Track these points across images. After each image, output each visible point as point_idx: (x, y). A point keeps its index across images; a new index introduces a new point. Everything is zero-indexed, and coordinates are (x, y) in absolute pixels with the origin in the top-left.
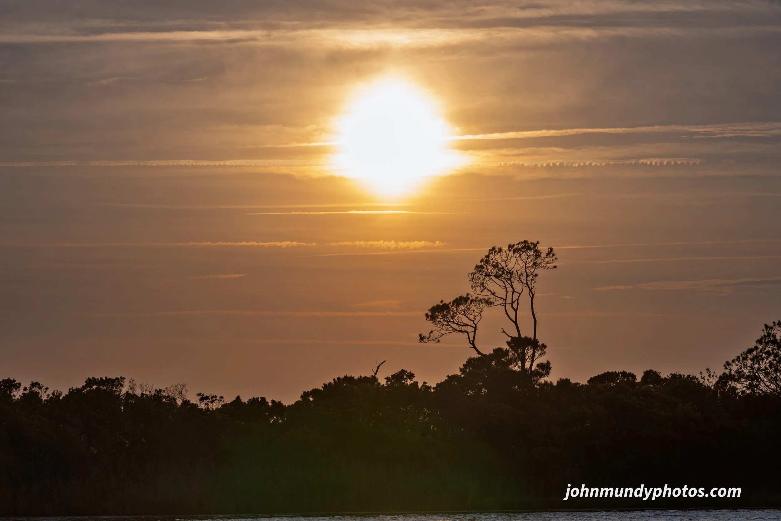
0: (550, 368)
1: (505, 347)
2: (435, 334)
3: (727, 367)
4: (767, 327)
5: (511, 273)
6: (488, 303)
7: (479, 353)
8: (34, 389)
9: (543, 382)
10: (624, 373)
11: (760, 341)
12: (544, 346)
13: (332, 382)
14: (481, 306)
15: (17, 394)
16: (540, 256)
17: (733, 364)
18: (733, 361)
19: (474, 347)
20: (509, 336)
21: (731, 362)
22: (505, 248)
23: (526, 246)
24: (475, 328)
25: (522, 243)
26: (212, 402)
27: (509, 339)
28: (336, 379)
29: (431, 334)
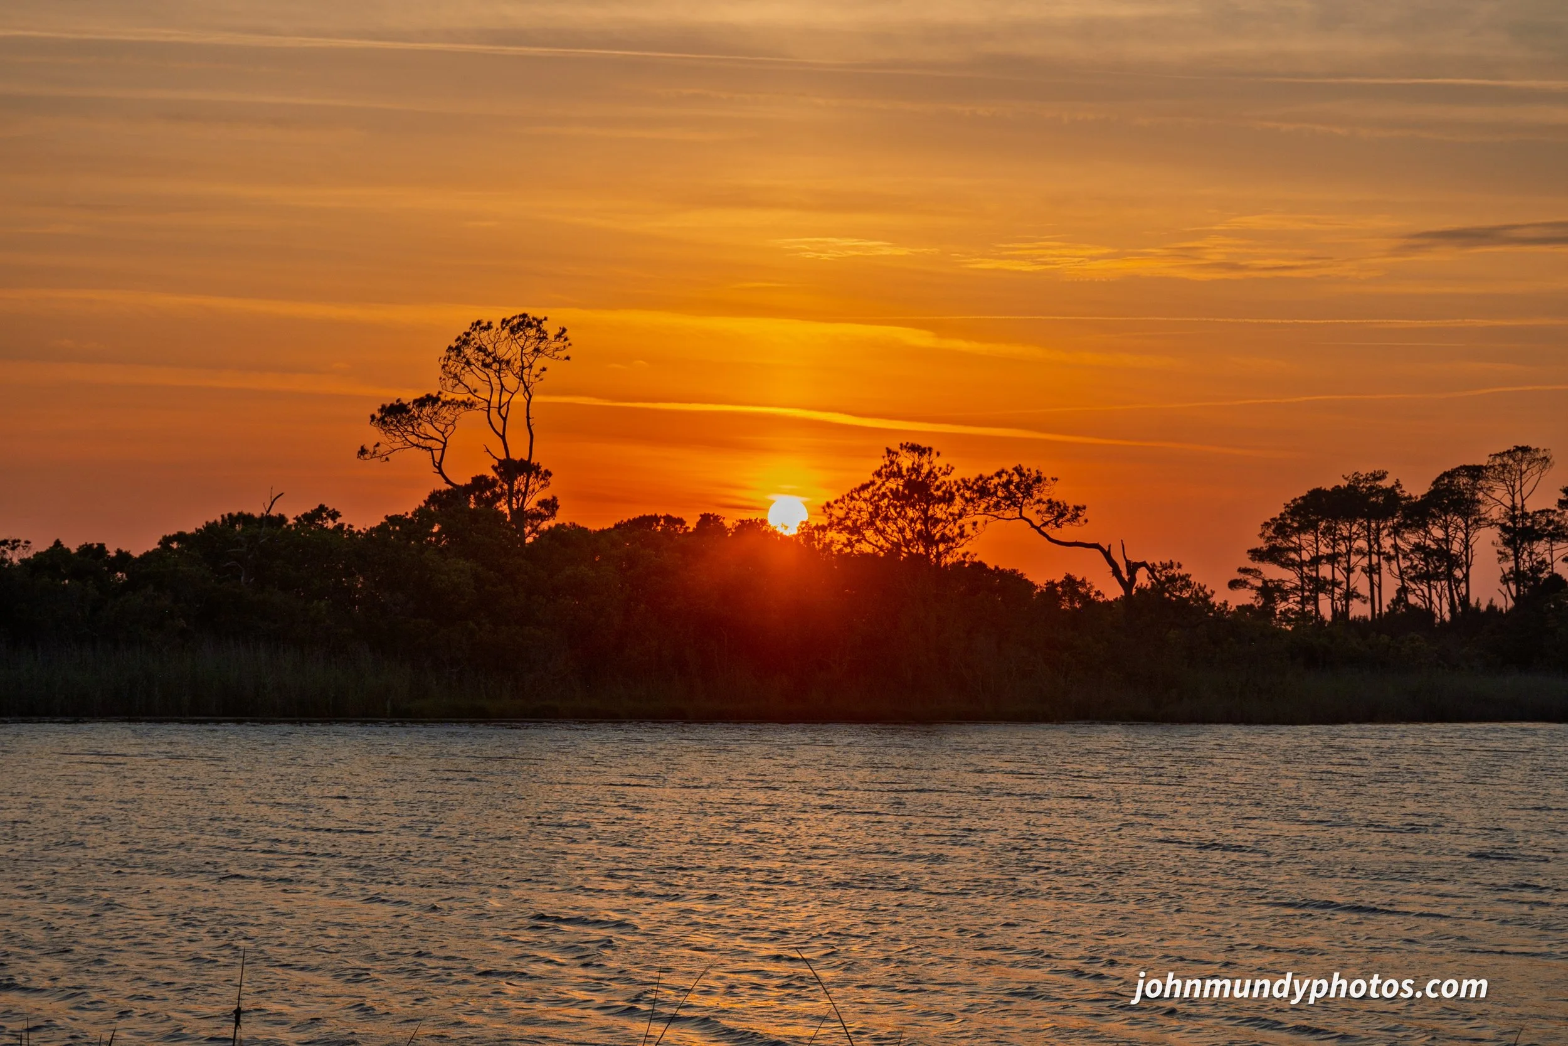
0: (557, 507)
1: (491, 474)
2: (382, 449)
3: (827, 510)
4: (889, 451)
5: (502, 363)
6: (466, 406)
7: (448, 482)
9: (546, 528)
10: (668, 519)
11: (878, 474)
12: (548, 473)
13: (219, 520)
14: (457, 411)
16: (545, 338)
17: (835, 505)
18: (836, 502)
19: (441, 472)
20: (495, 457)
21: (832, 503)
22: (494, 324)
23: (526, 323)
24: (445, 444)
25: (520, 316)
26: (13, 549)
27: (496, 463)
28: (226, 516)
29: (377, 448)
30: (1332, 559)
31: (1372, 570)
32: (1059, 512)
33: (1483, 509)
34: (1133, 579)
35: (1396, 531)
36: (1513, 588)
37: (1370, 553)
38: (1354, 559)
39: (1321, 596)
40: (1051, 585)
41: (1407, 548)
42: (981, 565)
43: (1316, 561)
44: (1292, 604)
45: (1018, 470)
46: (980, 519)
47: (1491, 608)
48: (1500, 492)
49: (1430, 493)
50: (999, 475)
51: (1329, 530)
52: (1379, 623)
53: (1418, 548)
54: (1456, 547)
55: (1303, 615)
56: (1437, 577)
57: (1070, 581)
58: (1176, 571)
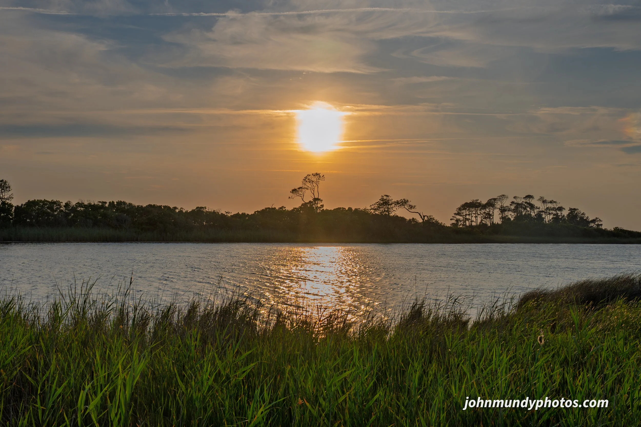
0: (324, 206)
1: (312, 201)
3: (370, 206)
4: (382, 196)
5: (313, 181)
6: (307, 189)
7: (304, 202)
8: (181, 209)
9: (321, 210)
10: (343, 208)
11: (380, 200)
12: (322, 200)
14: (305, 190)
15: (177, 211)
16: (320, 177)
18: (372, 205)
19: (303, 200)
20: (312, 198)
22: (311, 175)
23: (317, 174)
24: (303, 195)
26: (230, 213)
28: (265, 208)
29: (292, 197)
30: (469, 215)
31: (476, 217)
32: (411, 207)
33: (496, 206)
34: (424, 218)
35: (480, 210)
36: (501, 220)
37: (476, 214)
38: (473, 215)
39: (467, 221)
40: (410, 219)
41: (482, 213)
42: (397, 216)
43: (466, 215)
44: (462, 223)
45: (404, 199)
46: (397, 208)
47: (497, 223)
48: (499, 203)
49: (487, 203)
50: (401, 200)
51: (469, 210)
52: (476, 226)
53: (485, 213)
54: (491, 213)
55: (463, 225)
56: (487, 218)
57: (413, 219)
58: (432, 217)
